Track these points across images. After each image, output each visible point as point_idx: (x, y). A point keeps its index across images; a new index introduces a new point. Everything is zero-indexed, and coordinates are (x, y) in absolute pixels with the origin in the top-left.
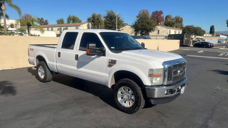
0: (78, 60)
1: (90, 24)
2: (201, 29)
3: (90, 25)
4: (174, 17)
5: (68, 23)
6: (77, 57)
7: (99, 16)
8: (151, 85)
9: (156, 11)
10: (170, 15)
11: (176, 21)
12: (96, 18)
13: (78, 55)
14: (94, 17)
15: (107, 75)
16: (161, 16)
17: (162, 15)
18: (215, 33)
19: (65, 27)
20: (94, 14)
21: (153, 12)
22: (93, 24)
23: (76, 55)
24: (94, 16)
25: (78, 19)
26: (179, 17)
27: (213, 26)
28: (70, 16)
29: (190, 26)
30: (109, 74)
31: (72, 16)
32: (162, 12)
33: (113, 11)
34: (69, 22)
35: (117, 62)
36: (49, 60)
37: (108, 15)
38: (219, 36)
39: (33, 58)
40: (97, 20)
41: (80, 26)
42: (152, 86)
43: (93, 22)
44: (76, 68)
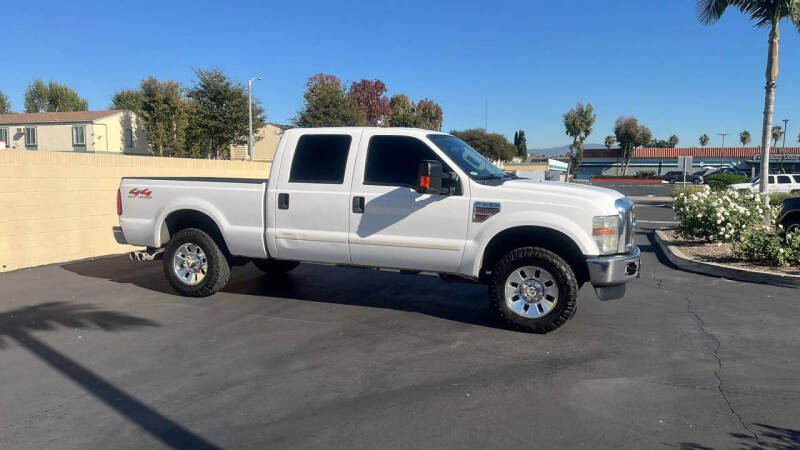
0: (363, 212)
1: (134, 117)
2: (505, 140)
3: (133, 120)
4: (416, 104)
5: (29, 111)
6: (359, 204)
7: (172, 88)
8: (598, 254)
9: (364, 82)
10: (402, 96)
11: (424, 116)
12: (160, 96)
13: (362, 199)
14: (150, 91)
15: (470, 243)
16: (381, 97)
17: (384, 94)
18: (529, 155)
19: (22, 127)
20: (153, 81)
21: (355, 83)
22: (147, 115)
23: (355, 198)
24: (149, 89)
25: (74, 98)
26: (431, 102)
27: (522, 134)
28: (38, 85)
29: (474, 132)
30: (477, 239)
31: (46, 84)
32: (383, 85)
33: (224, 74)
34: (32, 108)
35: (502, 208)
36: (232, 221)
37: (203, 86)
38: (546, 161)
39: (149, 221)
40: (166, 101)
41: (91, 123)
42: (601, 256)
43: (147, 108)
44: (355, 236)
